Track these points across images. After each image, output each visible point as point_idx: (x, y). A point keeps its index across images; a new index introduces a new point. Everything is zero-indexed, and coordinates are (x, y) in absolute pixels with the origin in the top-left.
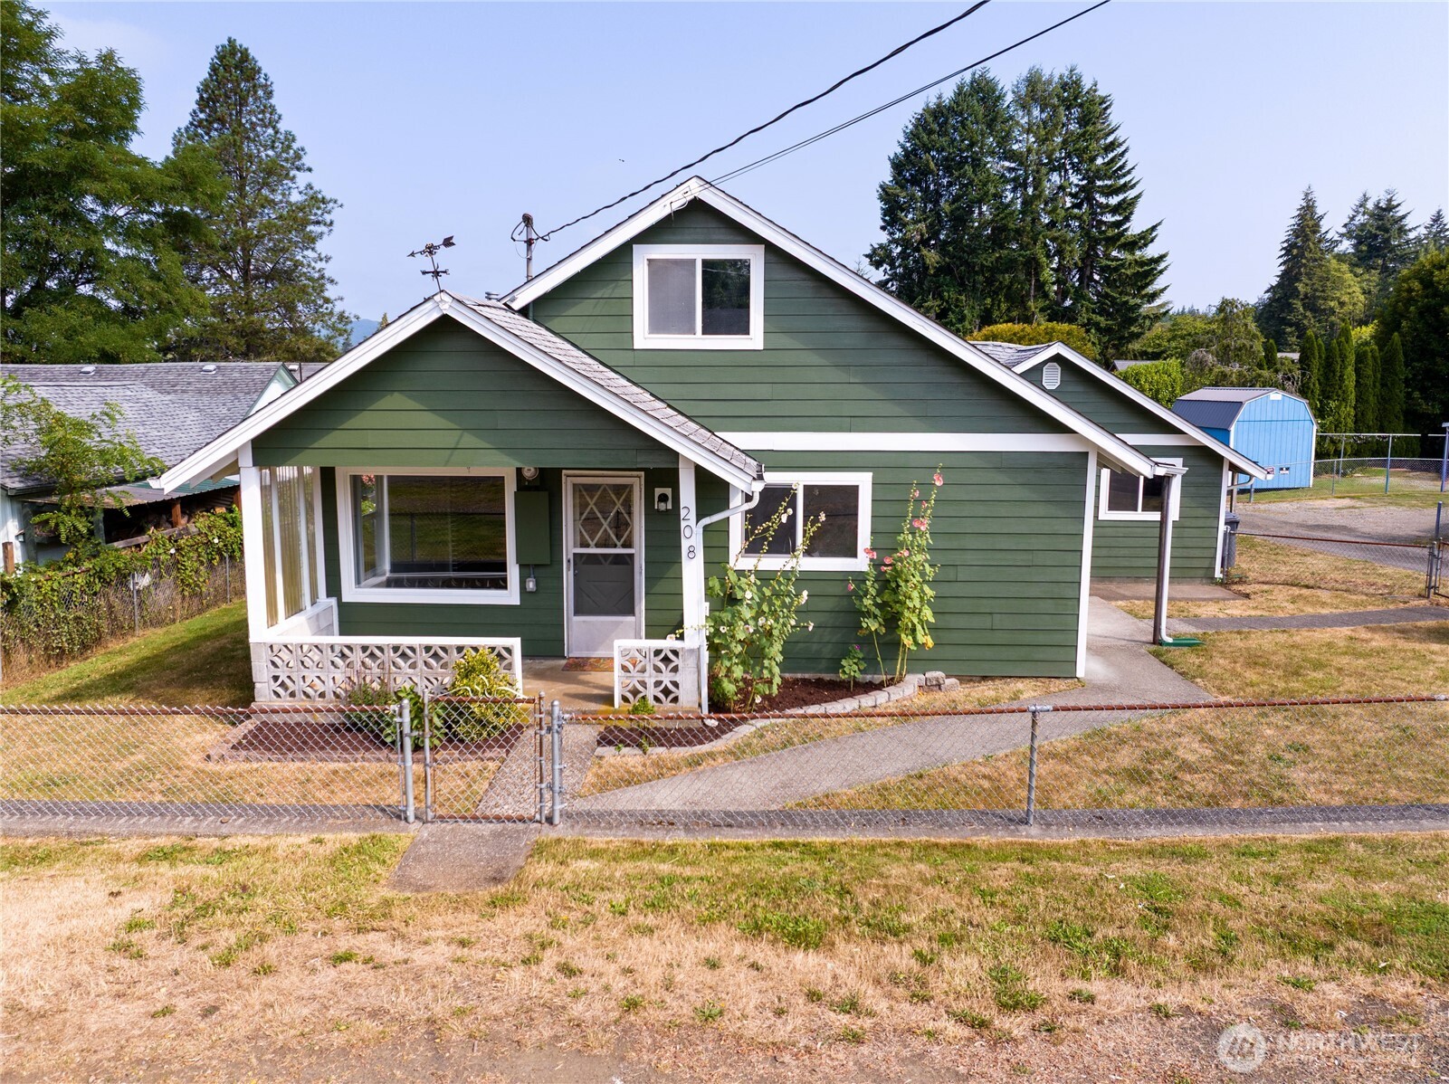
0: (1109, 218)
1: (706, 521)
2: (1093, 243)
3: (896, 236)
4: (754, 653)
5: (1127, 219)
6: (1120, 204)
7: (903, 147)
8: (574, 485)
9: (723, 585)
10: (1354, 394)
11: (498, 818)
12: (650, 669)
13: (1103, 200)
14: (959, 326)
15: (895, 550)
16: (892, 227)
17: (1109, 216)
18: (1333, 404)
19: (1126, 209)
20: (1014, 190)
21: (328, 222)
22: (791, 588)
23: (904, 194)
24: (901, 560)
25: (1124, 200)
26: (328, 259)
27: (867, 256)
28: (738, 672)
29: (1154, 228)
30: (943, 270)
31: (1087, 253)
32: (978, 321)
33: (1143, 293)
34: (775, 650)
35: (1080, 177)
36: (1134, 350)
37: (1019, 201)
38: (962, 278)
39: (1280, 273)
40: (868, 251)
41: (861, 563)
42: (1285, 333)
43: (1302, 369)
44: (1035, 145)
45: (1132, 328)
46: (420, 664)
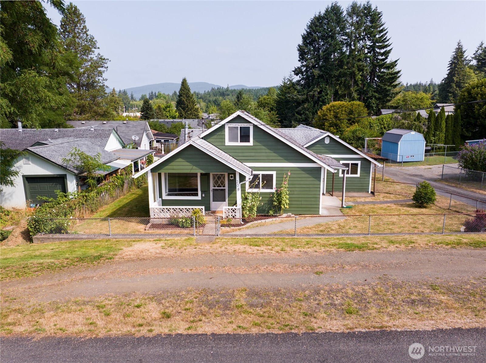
0: (380, 57)
1: (241, 183)
2: (374, 66)
3: (304, 64)
4: (251, 209)
5: (386, 58)
6: (384, 53)
7: (306, 31)
8: (213, 174)
9: (245, 195)
10: (445, 129)
11: (209, 235)
12: (230, 212)
13: (378, 50)
14: (326, 97)
15: (281, 188)
16: (302, 60)
17: (380, 56)
18: (438, 133)
19: (387, 54)
20: (347, 47)
21: (106, 67)
22: (258, 196)
23: (307, 49)
24: (282, 190)
25: (386, 51)
26: (106, 80)
27: (293, 71)
28: (248, 213)
29: (396, 61)
30: (320, 76)
31: (372, 70)
32: (333, 95)
33: (393, 84)
34: (255, 209)
35: (370, 42)
36: (388, 105)
37: (348, 51)
38: (327, 80)
39: (448, 73)
40: (294, 70)
41: (273, 191)
42: (449, 96)
43: (428, 121)
44: (354, 31)
45: (388, 98)
46: (184, 212)
